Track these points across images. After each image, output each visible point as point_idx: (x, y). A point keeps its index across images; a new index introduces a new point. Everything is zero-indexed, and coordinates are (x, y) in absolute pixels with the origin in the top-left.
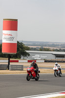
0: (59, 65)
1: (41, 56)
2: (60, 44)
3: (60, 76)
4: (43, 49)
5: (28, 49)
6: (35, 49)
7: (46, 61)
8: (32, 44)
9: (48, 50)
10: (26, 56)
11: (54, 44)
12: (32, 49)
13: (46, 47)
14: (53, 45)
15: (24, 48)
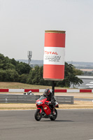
6: (90, 74)
12: (86, 73)
15: (75, 72)
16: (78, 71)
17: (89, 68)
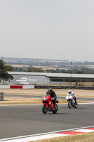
0: (73, 93)
1: (30, 80)
2: (57, 62)
3: (75, 107)
4: (32, 69)
5: (11, 69)
6: (20, 70)
7: (36, 87)
8: (16, 62)
9: (39, 71)
10: (7, 79)
11: (48, 62)
12: (17, 69)
13: (36, 67)
14: (47, 64)
15: (5, 67)
16: (8, 67)
17: (19, 64)
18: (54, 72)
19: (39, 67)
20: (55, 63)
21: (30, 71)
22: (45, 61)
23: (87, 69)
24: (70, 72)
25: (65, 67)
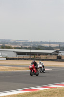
0: (42, 63)
7: (7, 59)
18: (20, 48)
19: (9, 45)
20: (20, 43)
21: (3, 48)
22: (13, 41)
23: (42, 46)
24: (31, 49)
25: (27, 45)
